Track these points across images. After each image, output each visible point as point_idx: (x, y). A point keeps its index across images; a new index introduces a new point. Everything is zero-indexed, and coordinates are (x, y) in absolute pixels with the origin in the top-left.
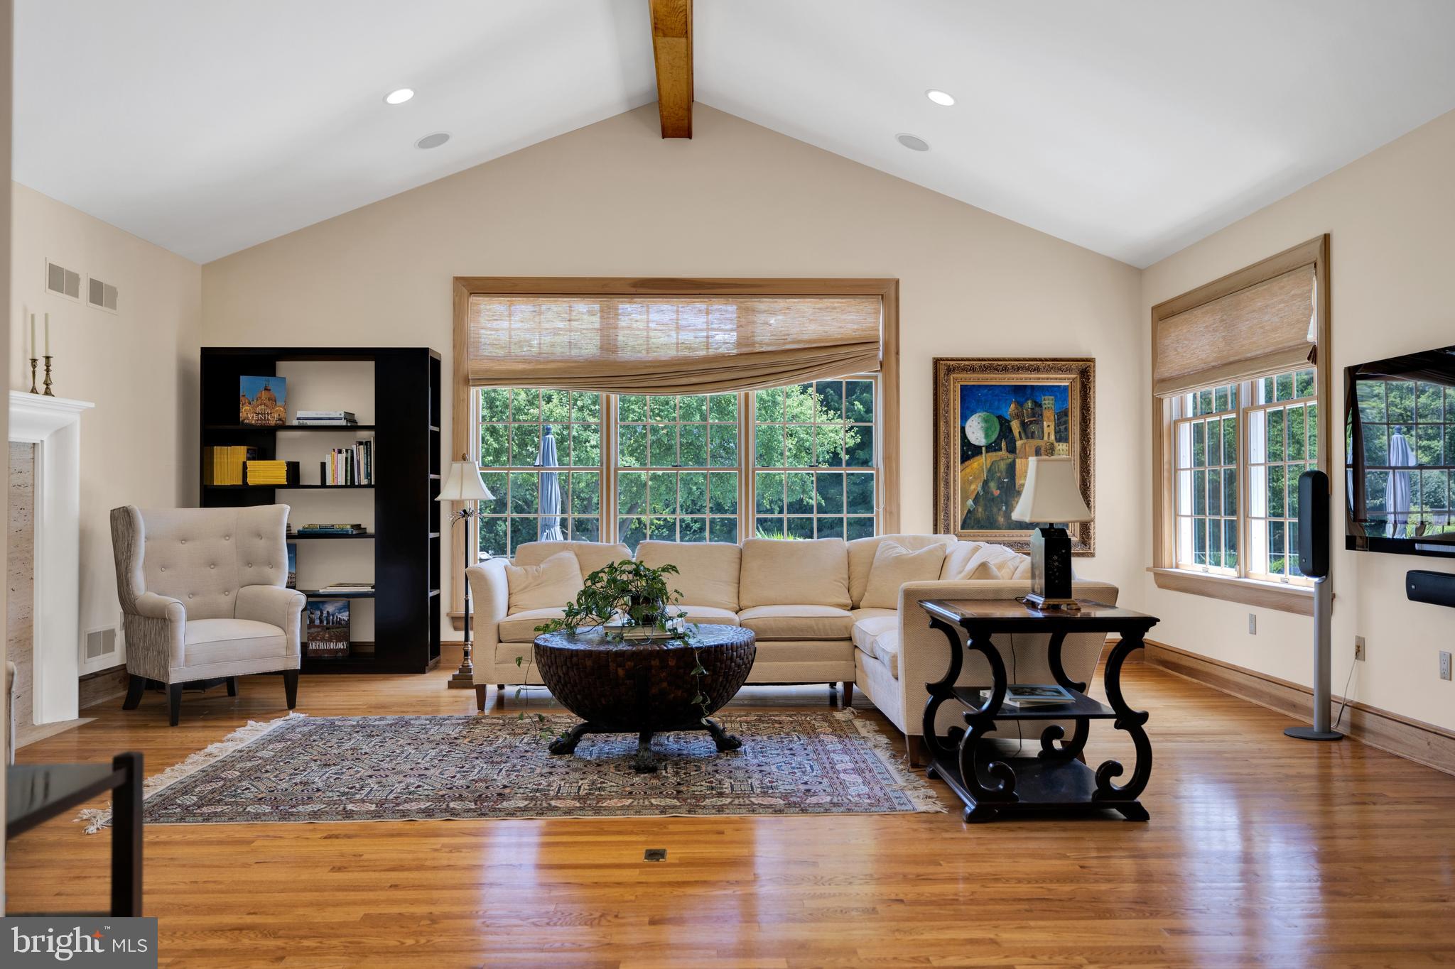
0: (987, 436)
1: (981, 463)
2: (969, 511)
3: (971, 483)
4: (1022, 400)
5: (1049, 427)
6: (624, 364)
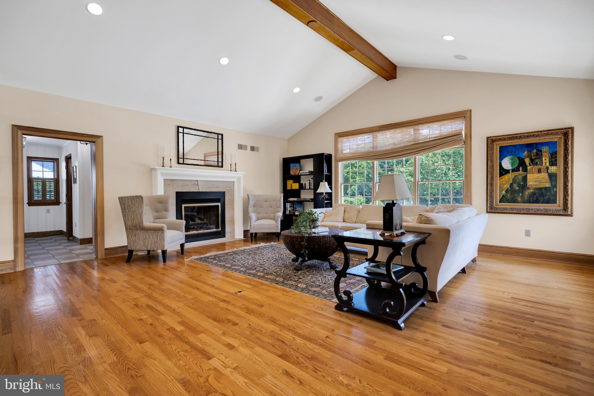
0: (512, 165)
1: (509, 177)
2: (503, 196)
3: (504, 184)
5: (546, 160)
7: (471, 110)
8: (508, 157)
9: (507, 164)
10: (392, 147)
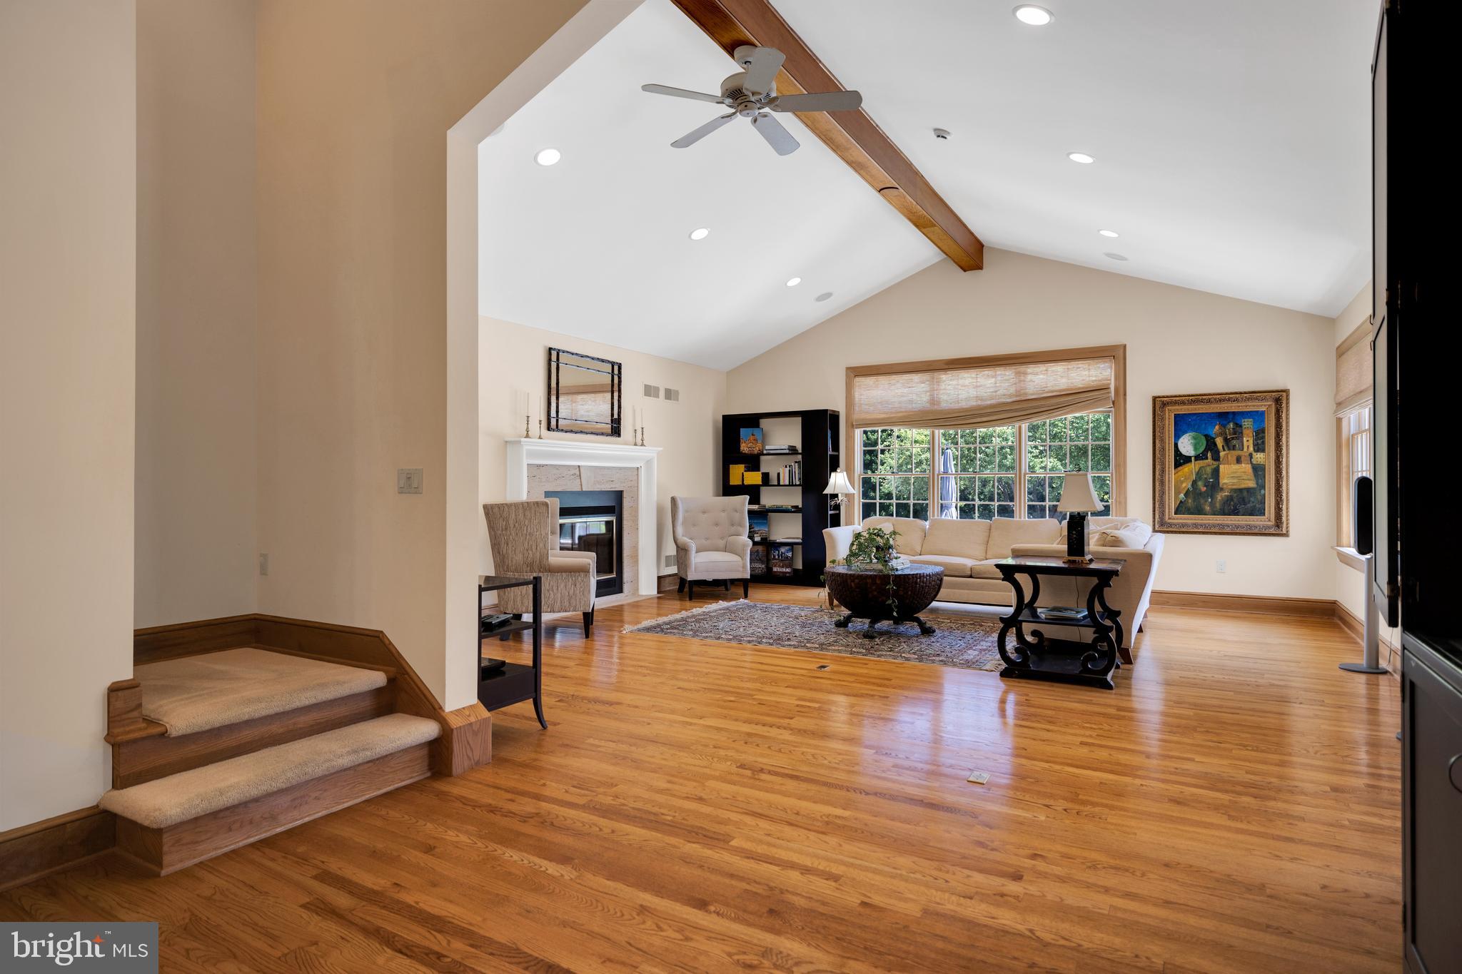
0: (1195, 449)
1: (1192, 468)
2: (1181, 502)
3: (1182, 482)
4: (1225, 422)
5: (1248, 442)
7: (1125, 346)
8: (1188, 435)
9: (1187, 445)
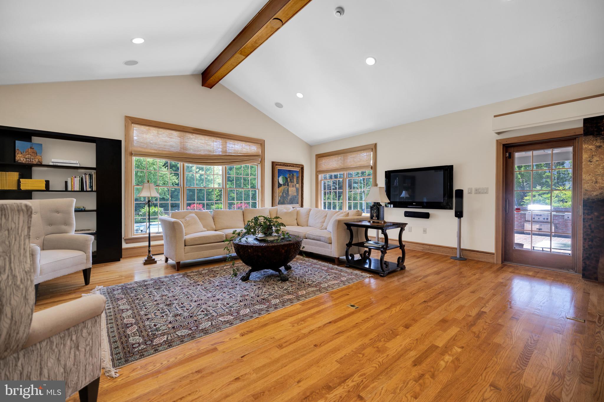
0: (283, 182)
1: (282, 188)
2: (280, 200)
3: (280, 193)
4: (290, 173)
5: (295, 180)
6: (190, 154)
7: (264, 141)
8: (281, 177)
9: (281, 180)
10: (207, 153)
